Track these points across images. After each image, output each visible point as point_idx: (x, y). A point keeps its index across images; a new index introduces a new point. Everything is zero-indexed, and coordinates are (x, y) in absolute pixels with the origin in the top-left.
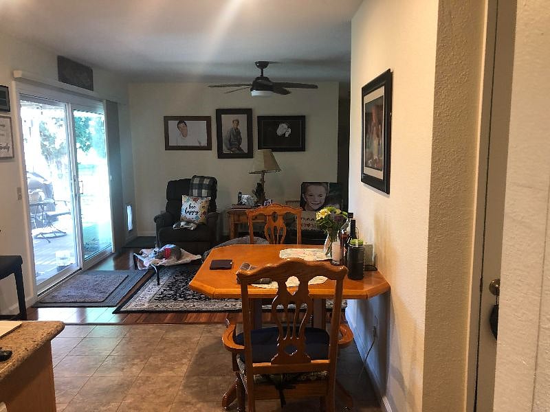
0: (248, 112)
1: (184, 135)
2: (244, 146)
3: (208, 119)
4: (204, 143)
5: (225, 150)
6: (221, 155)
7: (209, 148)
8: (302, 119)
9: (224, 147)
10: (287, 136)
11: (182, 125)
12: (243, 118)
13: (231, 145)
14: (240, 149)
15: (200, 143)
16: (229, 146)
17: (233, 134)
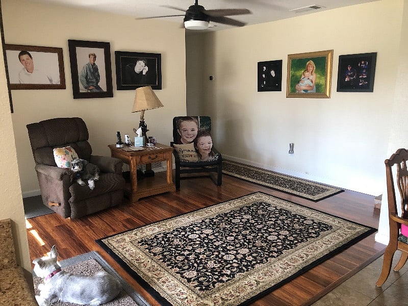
0: (106, 46)
1: (29, 69)
2: (103, 84)
3: (59, 51)
4: (56, 81)
5: (82, 89)
6: (77, 95)
7: (62, 86)
8: (158, 57)
9: (81, 86)
10: (144, 73)
11: (25, 57)
12: (100, 53)
13: (88, 82)
14: (98, 88)
15: (51, 81)
16: (86, 85)
17: (90, 70)
